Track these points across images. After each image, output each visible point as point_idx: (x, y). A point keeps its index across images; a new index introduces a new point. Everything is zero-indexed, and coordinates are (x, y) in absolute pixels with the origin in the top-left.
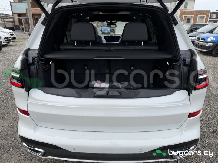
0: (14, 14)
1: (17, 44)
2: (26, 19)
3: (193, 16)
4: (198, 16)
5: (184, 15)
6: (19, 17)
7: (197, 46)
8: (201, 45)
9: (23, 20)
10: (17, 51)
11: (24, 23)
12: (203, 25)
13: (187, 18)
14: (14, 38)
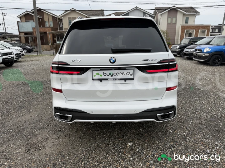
0: (21, 33)
1: (26, 60)
2: (32, 37)
3: (195, 30)
4: (199, 30)
5: (185, 30)
6: (26, 36)
7: (195, 57)
8: (199, 56)
9: (29, 38)
10: (27, 65)
11: (31, 41)
12: (202, 38)
13: (189, 32)
14: (23, 55)
